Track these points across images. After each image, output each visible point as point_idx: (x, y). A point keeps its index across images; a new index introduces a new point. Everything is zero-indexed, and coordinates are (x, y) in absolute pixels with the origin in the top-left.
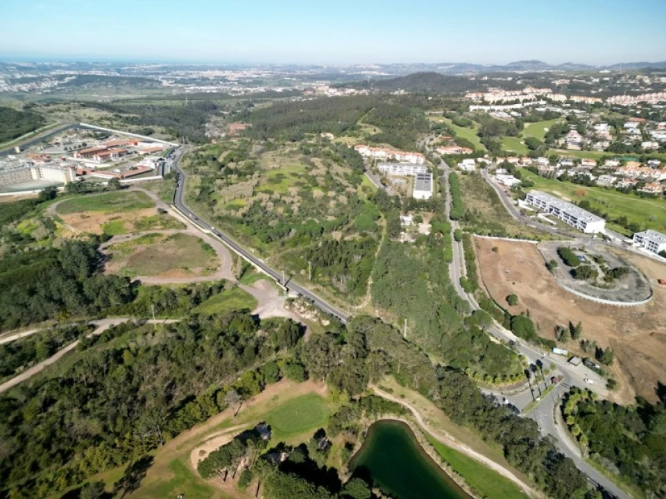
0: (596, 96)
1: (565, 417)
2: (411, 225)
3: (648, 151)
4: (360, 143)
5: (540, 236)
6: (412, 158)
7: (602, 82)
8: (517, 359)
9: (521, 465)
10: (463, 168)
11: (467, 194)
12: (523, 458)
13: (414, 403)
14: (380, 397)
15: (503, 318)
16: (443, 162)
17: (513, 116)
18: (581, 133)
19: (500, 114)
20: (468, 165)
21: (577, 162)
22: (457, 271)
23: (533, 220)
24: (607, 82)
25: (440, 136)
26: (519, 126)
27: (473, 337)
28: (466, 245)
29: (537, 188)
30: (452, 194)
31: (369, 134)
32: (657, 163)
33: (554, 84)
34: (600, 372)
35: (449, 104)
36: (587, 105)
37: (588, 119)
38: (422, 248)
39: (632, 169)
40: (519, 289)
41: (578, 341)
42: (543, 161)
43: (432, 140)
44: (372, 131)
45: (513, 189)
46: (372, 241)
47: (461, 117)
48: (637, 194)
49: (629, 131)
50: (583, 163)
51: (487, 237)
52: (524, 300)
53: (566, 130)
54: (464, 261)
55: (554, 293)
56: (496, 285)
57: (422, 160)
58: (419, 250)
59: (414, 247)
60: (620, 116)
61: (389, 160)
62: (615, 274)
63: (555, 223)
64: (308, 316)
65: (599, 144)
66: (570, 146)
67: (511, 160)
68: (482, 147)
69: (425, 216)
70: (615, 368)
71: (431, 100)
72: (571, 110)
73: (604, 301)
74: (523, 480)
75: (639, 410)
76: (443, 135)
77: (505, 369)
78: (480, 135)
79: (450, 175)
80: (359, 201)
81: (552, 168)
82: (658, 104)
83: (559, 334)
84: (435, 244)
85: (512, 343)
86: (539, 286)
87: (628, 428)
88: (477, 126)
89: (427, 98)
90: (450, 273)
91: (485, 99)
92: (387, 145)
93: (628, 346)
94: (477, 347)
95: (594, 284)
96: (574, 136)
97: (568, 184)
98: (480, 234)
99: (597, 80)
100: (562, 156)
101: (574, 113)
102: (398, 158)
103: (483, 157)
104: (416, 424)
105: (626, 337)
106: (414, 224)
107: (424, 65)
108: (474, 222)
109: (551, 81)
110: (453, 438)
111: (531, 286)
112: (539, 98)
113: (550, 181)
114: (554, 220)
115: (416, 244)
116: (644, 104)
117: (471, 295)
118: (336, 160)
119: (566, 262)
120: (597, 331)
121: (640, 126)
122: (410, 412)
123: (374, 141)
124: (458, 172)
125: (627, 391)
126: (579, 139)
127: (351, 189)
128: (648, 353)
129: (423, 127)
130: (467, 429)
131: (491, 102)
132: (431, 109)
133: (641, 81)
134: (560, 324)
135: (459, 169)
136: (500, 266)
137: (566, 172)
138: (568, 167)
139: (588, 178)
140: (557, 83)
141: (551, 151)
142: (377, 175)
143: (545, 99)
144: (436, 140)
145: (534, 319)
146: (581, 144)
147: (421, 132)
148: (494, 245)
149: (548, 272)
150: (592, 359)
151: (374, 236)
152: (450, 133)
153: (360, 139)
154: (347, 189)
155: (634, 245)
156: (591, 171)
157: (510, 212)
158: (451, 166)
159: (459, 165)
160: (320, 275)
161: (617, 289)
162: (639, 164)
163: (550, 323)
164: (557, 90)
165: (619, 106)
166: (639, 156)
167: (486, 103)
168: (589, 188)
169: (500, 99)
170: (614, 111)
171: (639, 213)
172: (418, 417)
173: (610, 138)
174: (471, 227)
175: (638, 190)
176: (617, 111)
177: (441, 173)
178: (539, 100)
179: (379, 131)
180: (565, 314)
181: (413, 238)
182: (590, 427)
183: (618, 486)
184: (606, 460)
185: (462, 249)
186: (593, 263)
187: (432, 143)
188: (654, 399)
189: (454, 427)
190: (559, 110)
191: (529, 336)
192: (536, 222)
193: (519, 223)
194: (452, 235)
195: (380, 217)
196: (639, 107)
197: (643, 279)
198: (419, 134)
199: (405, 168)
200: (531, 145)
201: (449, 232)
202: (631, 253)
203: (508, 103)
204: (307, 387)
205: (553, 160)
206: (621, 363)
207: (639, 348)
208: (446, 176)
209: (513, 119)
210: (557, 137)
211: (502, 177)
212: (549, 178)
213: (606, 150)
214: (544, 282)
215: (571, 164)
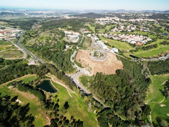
2: (68, 48)
4: (65, 30)
5: (93, 49)
6: (77, 33)
8: (76, 70)
10: (88, 36)
11: (85, 42)
16: (84, 35)
17: (105, 24)
19: (102, 24)
26: (105, 26)
28: (77, 51)
32: (128, 34)
42: (106, 34)
44: (69, 27)
47: (93, 24)
48: (121, 41)
49: (127, 27)
53: (115, 27)
54: (75, 54)
55: (88, 59)
57: (79, 34)
59: (66, 52)
63: (98, 47)
65: (119, 31)
66: (114, 31)
67: (99, 34)
68: (94, 31)
69: (72, 46)
70: (92, 71)
71: (87, 20)
74: (67, 87)
76: (86, 28)
78: (95, 28)
81: (107, 36)
85: (77, 68)
87: (89, 79)
90: (71, 56)
95: (97, 58)
97: (108, 39)
98: (81, 49)
100: (111, 33)
103: (93, 33)
110: (57, 82)
111: (85, 58)
116: (136, 21)
117: (73, 60)
118: (58, 34)
119: (94, 54)
123: (69, 30)
124: (86, 37)
125: (92, 74)
126: (116, 29)
132: (86, 22)
135: (86, 36)
136: (81, 55)
139: (113, 38)
141: (109, 32)
144: (84, 30)
146: (116, 31)
149: (89, 55)
150: (89, 70)
153: (66, 29)
156: (114, 36)
157: (92, 45)
160: (44, 57)
161: (100, 58)
162: (125, 35)
166: (126, 33)
167: (99, 21)
168: (112, 40)
169: (103, 20)
172: (52, 79)
173: (123, 29)
178: (113, 20)
179: (71, 27)
184: (82, 83)
189: (59, 80)
190: (116, 23)
191: (80, 66)
192: (95, 47)
200: (106, 31)
205: (108, 34)
208: (83, 38)
210: (112, 29)
211: (95, 38)
212: (106, 38)
213: (120, 32)
214: (88, 57)
215: (111, 35)
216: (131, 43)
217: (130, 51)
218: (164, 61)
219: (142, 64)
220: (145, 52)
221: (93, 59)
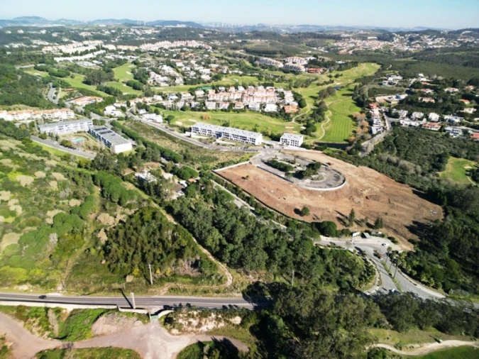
10: (113, 115)
19: (86, 63)
66: (161, 84)
71: (12, 55)
72: (129, 56)
78: (87, 83)
116: (162, 48)
124: (113, 120)
131: (71, 54)
135: (110, 116)
144: (62, 93)
169: (75, 50)
170: (151, 55)
196: (163, 51)
205: (163, 96)
208: (108, 125)
212: (175, 110)
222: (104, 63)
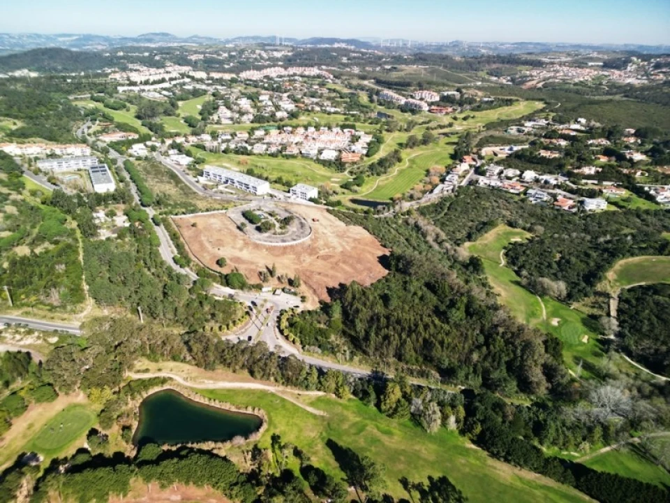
0: (230, 71)
1: (281, 332)
2: (106, 221)
3: (281, 120)
5: (226, 206)
6: (75, 150)
7: (231, 57)
8: (240, 306)
9: (263, 375)
10: (136, 154)
11: (149, 179)
12: (263, 370)
13: (171, 370)
14: (139, 379)
15: (219, 279)
16: (112, 151)
17: (165, 96)
18: (229, 108)
19: (152, 94)
20: (139, 149)
21: (234, 135)
22: (167, 252)
23: (216, 192)
24: (234, 56)
25: (97, 122)
26: (174, 105)
27: (201, 303)
28: (168, 227)
29: (209, 163)
30: (134, 182)
31: (10, 130)
32: (290, 129)
33: (191, 60)
34: (295, 294)
35: (93, 86)
36: (225, 81)
37: (230, 94)
38: (127, 240)
39: (275, 137)
40: (224, 253)
41: (275, 278)
42: (206, 137)
43: (89, 128)
44: (11, 124)
45: (189, 167)
46: (69, 246)
47: (112, 100)
48: (283, 156)
49: (264, 103)
50: (239, 135)
51: (183, 216)
52: (231, 260)
53: (216, 106)
54: (171, 242)
55: (250, 248)
56: (205, 255)
57: (88, 151)
58: (124, 242)
59: (119, 241)
60: (254, 90)
61: (48, 156)
62: (286, 222)
63: (233, 192)
64: (29, 340)
65: (245, 118)
66: (224, 121)
67: (179, 140)
68: (145, 130)
69: (116, 209)
70: (303, 288)
71: (72, 83)
72: (214, 87)
73: (284, 244)
74: (268, 385)
75: (322, 309)
76: (100, 121)
77: (233, 316)
78: (138, 117)
79: (125, 163)
80: (32, 208)
81: (215, 144)
82: (277, 77)
83: (262, 277)
84: (139, 233)
85: (231, 296)
86: (238, 246)
87: (319, 322)
88: (134, 109)
89: (65, 81)
90: (162, 255)
91: (132, 79)
92: (39, 139)
93: (307, 270)
94: (207, 308)
95: (275, 234)
96: (224, 112)
97: (232, 156)
98: (176, 214)
99: (226, 55)
100: (220, 131)
101: (216, 89)
102: (58, 152)
103: (150, 140)
104: (179, 385)
105: (304, 265)
106: (109, 220)
107: (39, 36)
108: (167, 205)
109: (187, 56)
110: (211, 382)
111: (233, 247)
112: (183, 75)
113: (217, 155)
114: (232, 189)
115: (119, 237)
116: (267, 77)
117: (187, 269)
119: (251, 222)
120: (286, 267)
121: (271, 99)
122: (171, 379)
123: (20, 136)
124: (131, 159)
125: (313, 299)
126: (229, 114)
127: (14, 196)
128: (318, 270)
129: (73, 114)
130: (220, 369)
131: (139, 82)
132: (75, 93)
133: (260, 55)
134: (261, 270)
135: (131, 156)
136: (203, 238)
137: (228, 145)
138: (228, 141)
139: (246, 148)
140: (194, 58)
141: (209, 128)
142: (41, 175)
143: (188, 77)
144: (95, 128)
145: (241, 272)
146: (231, 119)
147: (74, 120)
148: (193, 221)
149: (242, 233)
150: (288, 287)
151: (70, 241)
152: (106, 118)
154: (12, 197)
155: (293, 199)
156: (246, 142)
157: (195, 189)
158: (121, 153)
159: (130, 151)
160: (23, 297)
161: (290, 233)
162: (278, 131)
163: (253, 271)
164: (195, 65)
165: (251, 80)
166: (276, 124)
167: (134, 84)
168: (249, 157)
169: (146, 78)
170: (247, 85)
171: (289, 172)
172: (179, 379)
173: (251, 110)
174: (166, 210)
175: (284, 153)
176: (250, 85)
177: (114, 161)
178: (183, 78)
179: (20, 124)
180: (262, 261)
181: (114, 233)
182: (298, 331)
183: (323, 359)
184: (312, 347)
185: (165, 231)
186: (270, 217)
187: (91, 131)
188: (328, 299)
189: (210, 373)
190: (204, 87)
191: (243, 286)
192: (219, 194)
193: (206, 197)
194: (151, 221)
195: (66, 220)
196: (265, 80)
197: (303, 221)
198: (72, 123)
199: (72, 162)
200: (190, 122)
201: (147, 219)
202: (292, 204)
203: (155, 83)
204: (61, 403)
205: (214, 136)
206: (305, 283)
207: (313, 268)
208: (120, 164)
209: (166, 98)
210: (211, 114)
211: (176, 157)
212: (216, 152)
213: (252, 122)
214: (241, 242)
215: (229, 137)
216: (321, 157)
217: (342, 187)
218: (453, 195)
219: (412, 221)
220: (386, 182)
221: (270, 244)
222: (174, 94)
